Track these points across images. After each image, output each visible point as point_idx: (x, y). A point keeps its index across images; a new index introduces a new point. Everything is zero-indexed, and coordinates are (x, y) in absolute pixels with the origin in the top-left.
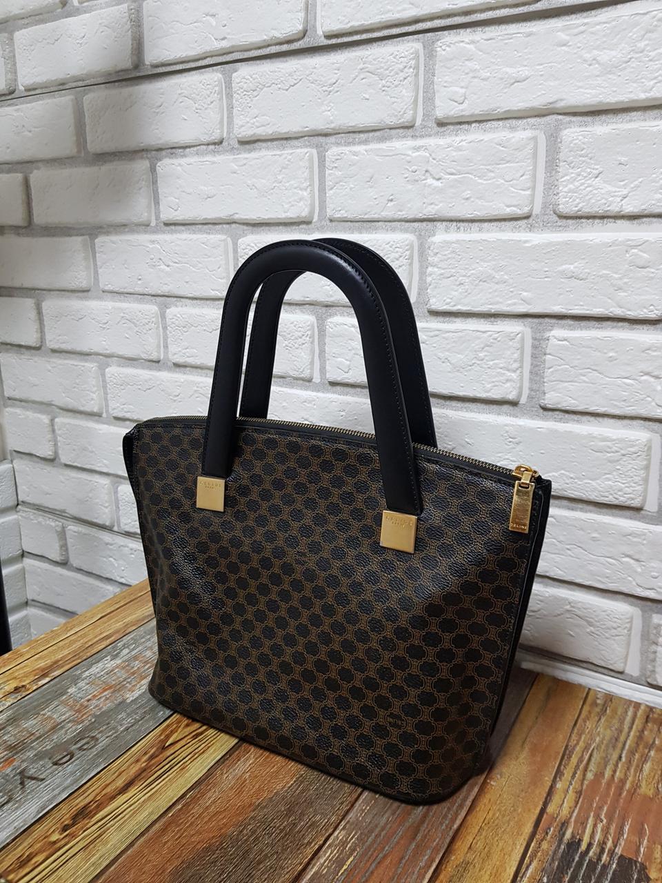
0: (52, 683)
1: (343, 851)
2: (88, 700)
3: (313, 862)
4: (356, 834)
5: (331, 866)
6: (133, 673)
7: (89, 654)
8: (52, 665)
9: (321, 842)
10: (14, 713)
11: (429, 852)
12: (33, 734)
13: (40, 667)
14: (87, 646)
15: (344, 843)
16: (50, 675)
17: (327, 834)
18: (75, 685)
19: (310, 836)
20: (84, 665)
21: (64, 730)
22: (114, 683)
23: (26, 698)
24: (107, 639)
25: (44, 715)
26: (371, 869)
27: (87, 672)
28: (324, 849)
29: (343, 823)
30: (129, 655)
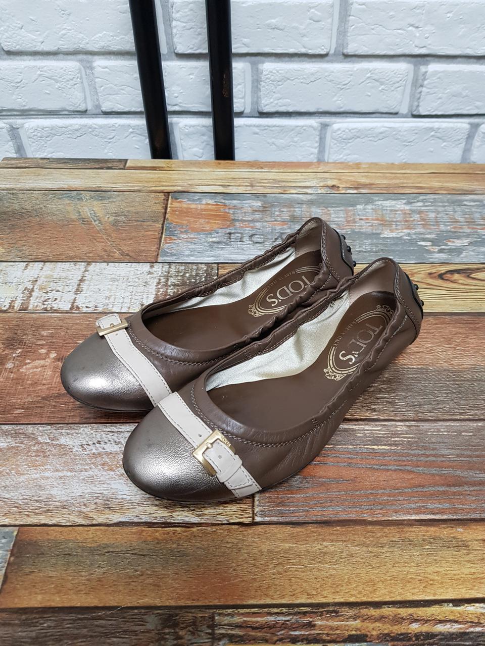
0: (355, 195)
1: (388, 437)
3: (361, 423)
4: (412, 438)
5: (368, 437)
6: (406, 221)
7: (396, 192)
9: (382, 418)
11: (447, 505)
15: (396, 434)
17: (393, 418)
18: (365, 205)
19: (380, 407)
22: (388, 219)
24: (419, 189)
26: (390, 467)
28: (378, 423)
29: (413, 423)
30: (419, 208)
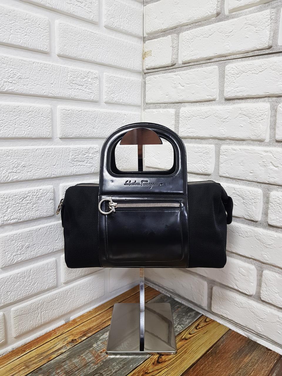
2: (101, 352)
8: (88, 330)
10: (70, 354)
12: (77, 367)
13: (83, 330)
14: (103, 322)
16: (87, 335)
20: (101, 332)
21: (90, 367)
23: (76, 346)
25: (82, 357)
27: (102, 337)
